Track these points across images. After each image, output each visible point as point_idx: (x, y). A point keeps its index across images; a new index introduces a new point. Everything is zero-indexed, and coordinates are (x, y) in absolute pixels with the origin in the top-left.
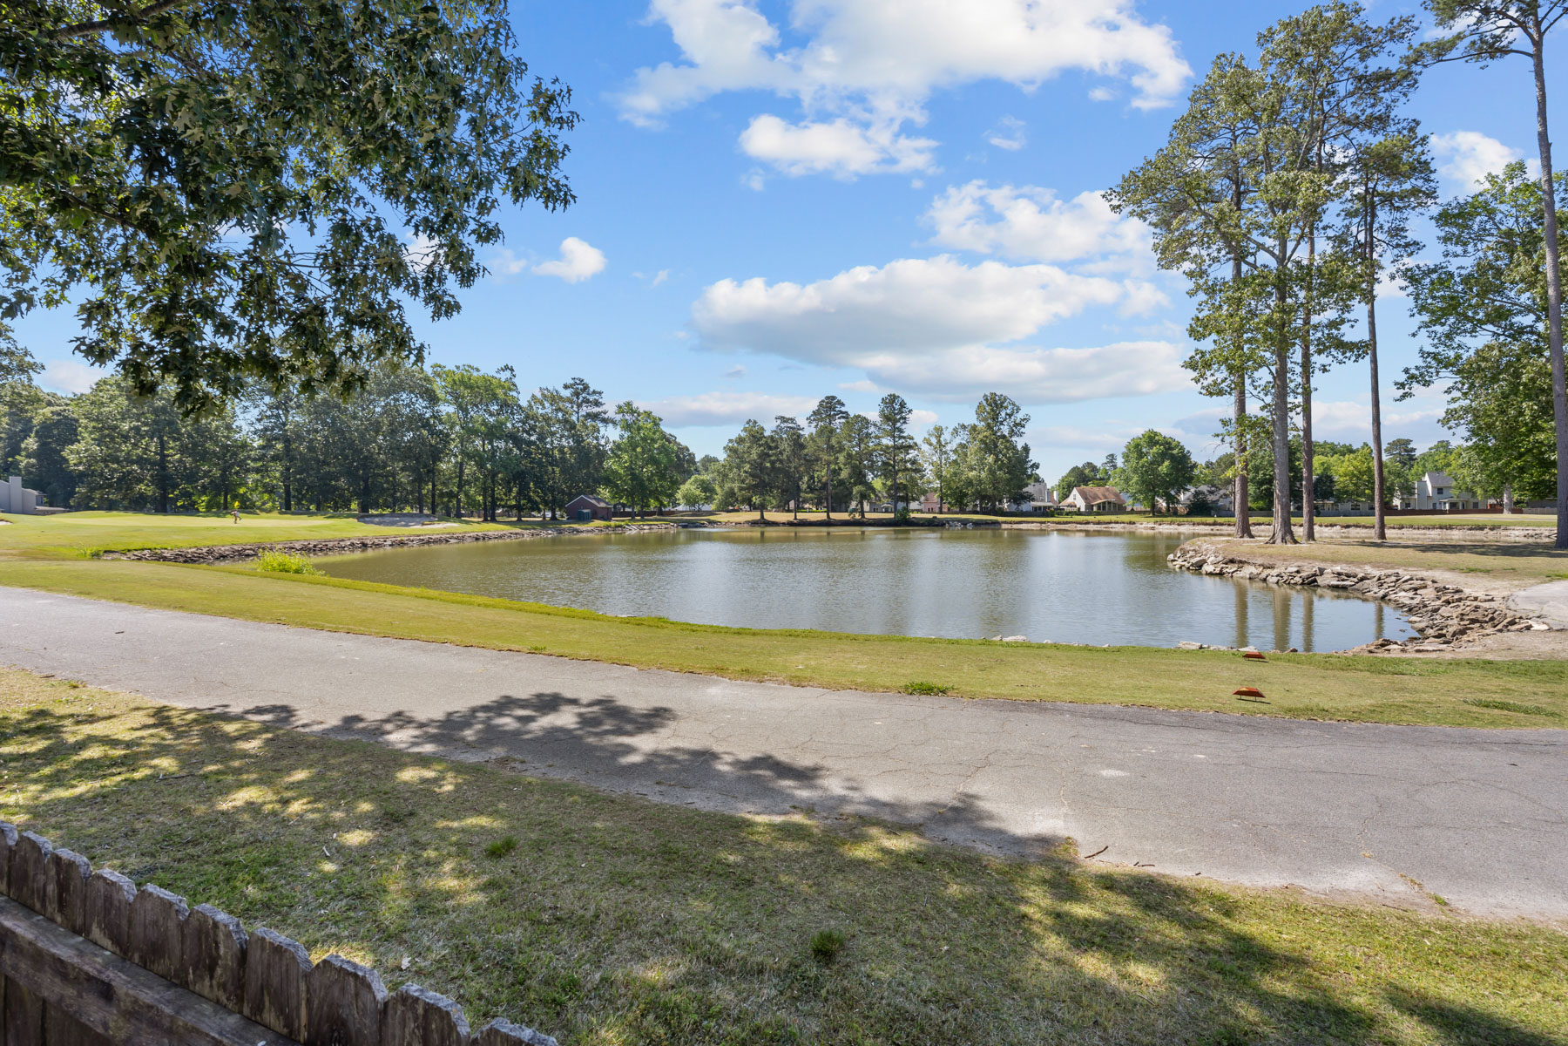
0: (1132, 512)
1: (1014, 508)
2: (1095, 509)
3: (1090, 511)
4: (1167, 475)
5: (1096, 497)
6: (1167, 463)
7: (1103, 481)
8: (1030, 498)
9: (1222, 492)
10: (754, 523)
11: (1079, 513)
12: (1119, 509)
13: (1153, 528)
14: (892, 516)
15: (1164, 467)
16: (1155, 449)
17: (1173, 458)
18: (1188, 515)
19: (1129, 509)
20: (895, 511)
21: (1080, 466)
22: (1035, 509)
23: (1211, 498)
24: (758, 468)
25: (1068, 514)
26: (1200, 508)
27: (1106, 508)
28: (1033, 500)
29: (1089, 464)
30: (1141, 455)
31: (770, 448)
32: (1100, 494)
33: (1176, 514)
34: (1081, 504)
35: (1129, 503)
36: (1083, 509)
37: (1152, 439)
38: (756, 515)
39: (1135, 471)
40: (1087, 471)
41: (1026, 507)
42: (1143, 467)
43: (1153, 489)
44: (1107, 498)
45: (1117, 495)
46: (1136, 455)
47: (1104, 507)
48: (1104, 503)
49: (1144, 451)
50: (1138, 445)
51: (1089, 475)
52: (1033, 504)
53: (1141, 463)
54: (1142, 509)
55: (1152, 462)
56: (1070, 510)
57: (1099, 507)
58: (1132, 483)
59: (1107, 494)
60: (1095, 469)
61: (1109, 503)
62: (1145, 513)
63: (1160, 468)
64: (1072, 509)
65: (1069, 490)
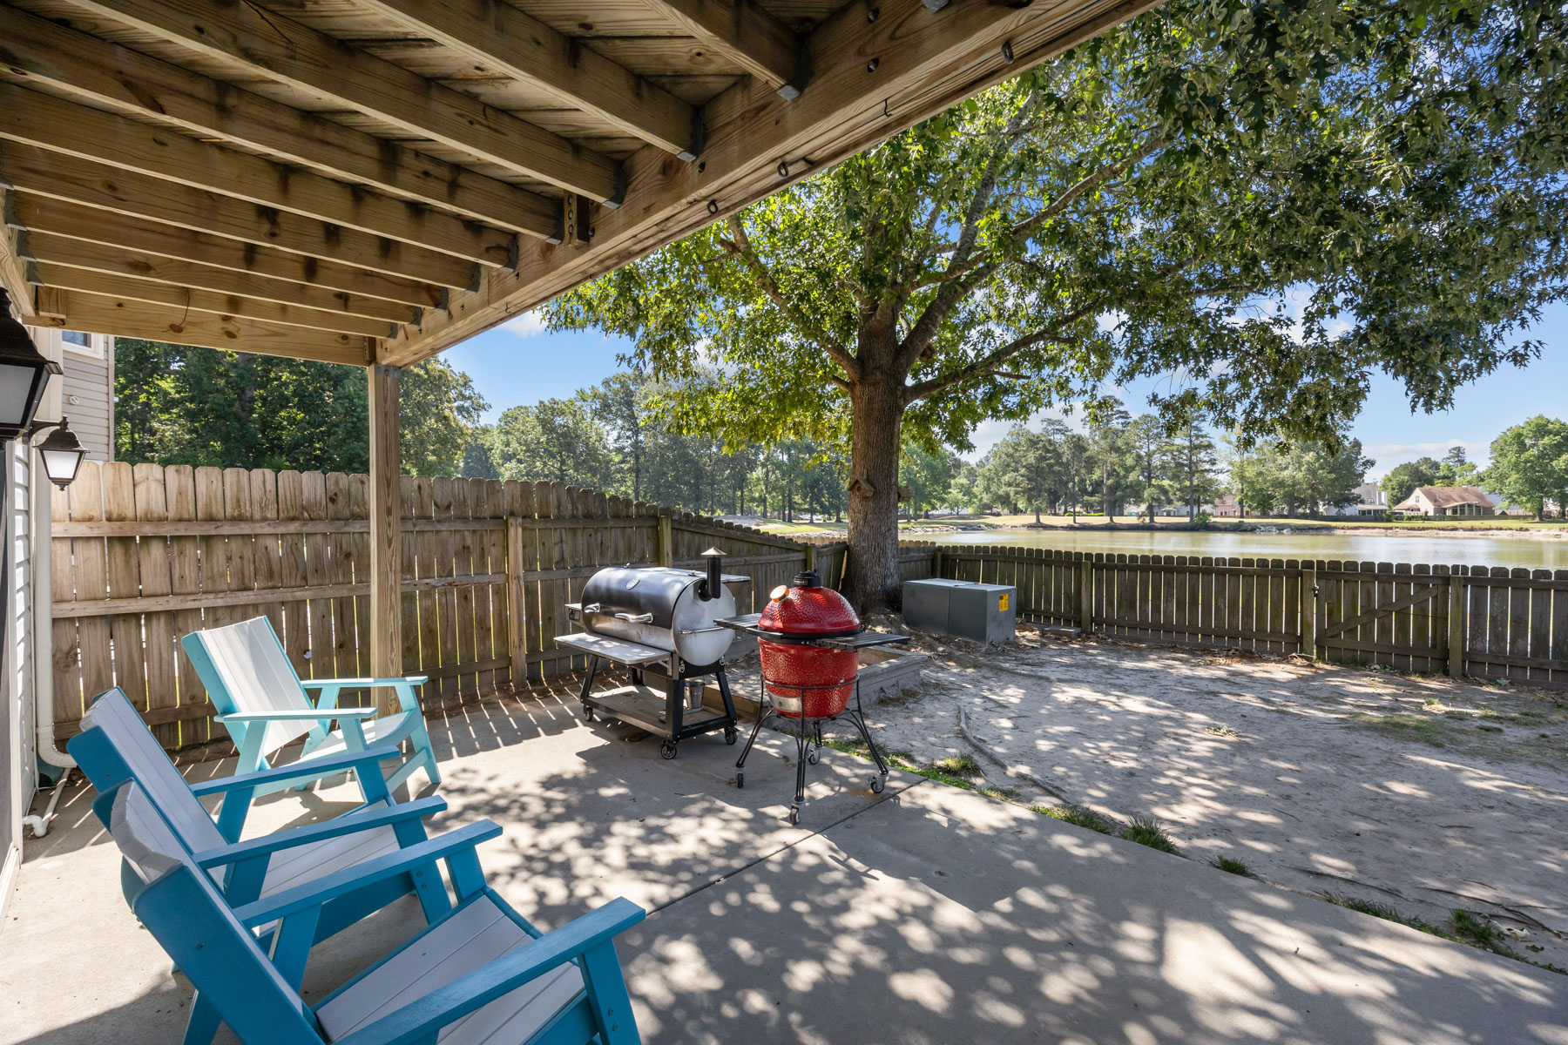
0: (1504, 516)
1: (1334, 511)
2: (1449, 513)
3: (1441, 514)
5: (1449, 499)
7: (1449, 479)
8: (1358, 500)
10: (1030, 527)
11: (1426, 518)
12: (1484, 512)
14: (1187, 520)
16: (1546, 440)
19: (1498, 512)
20: (1190, 514)
21: (1414, 461)
22: (1363, 512)
24: (1036, 473)
25: (1410, 519)
27: (1460, 513)
28: (1362, 502)
29: (1427, 460)
30: (1523, 448)
31: (1048, 451)
32: (1456, 495)
34: (1427, 506)
35: (1500, 505)
36: (1431, 513)
37: (1544, 428)
38: (1032, 519)
39: (1516, 466)
40: (1423, 468)
41: (1350, 510)
42: (1526, 462)
43: (1541, 489)
44: (1463, 499)
45: (1480, 497)
46: (1515, 448)
47: (1462, 511)
48: (1461, 506)
49: (1528, 442)
50: (1519, 435)
51: (1429, 472)
52: (1360, 507)
53: (1523, 457)
54: (1521, 512)
55: (1542, 456)
56: (1412, 514)
57: (1454, 510)
58: (1507, 482)
59: (1465, 495)
60: (1436, 466)
61: (1470, 505)
62: (1525, 517)
63: (1554, 463)
64: (1415, 513)
65: (1404, 491)
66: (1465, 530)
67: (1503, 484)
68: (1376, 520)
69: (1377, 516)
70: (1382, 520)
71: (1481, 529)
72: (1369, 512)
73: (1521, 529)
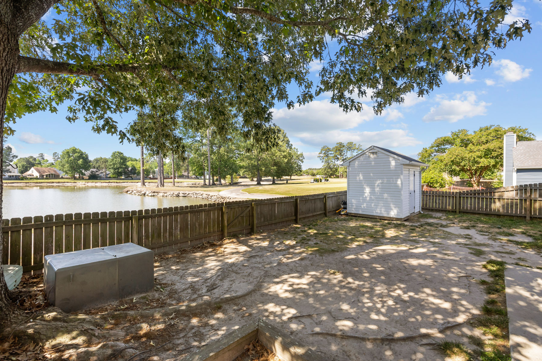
0: (62, 178)
2: (45, 177)
3: (42, 177)
4: (81, 164)
5: (44, 172)
6: (81, 160)
8: (8, 171)
9: (101, 171)
11: (37, 178)
12: (56, 176)
13: (84, 184)
15: (80, 162)
16: (76, 154)
17: (83, 158)
18: (89, 179)
21: (27, 157)
22: (10, 176)
23: (97, 173)
25: (31, 179)
26: (93, 177)
27: (49, 177)
28: (10, 172)
29: (32, 157)
30: (69, 156)
32: (46, 170)
33: (83, 179)
34: (36, 174)
35: (62, 174)
36: (38, 177)
37: (74, 151)
39: (67, 162)
40: (31, 160)
41: (6, 175)
42: (71, 161)
43: (74, 170)
44: (49, 172)
45: (55, 171)
46: (67, 156)
47: (50, 176)
48: (49, 174)
49: (71, 155)
50: (68, 152)
51: (33, 162)
52: (9, 174)
53: (70, 159)
54: (68, 176)
55: (75, 159)
56: (31, 177)
57: (47, 176)
58: (65, 167)
59: (50, 170)
60: (35, 159)
61: (52, 174)
62: (69, 178)
63: (78, 162)
64: (33, 177)
65: (25, 169)
66: (56, 183)
67: (64, 167)
68: (16, 179)
69: (17, 178)
70: (19, 179)
71: (62, 183)
72: (13, 176)
73: (74, 182)
